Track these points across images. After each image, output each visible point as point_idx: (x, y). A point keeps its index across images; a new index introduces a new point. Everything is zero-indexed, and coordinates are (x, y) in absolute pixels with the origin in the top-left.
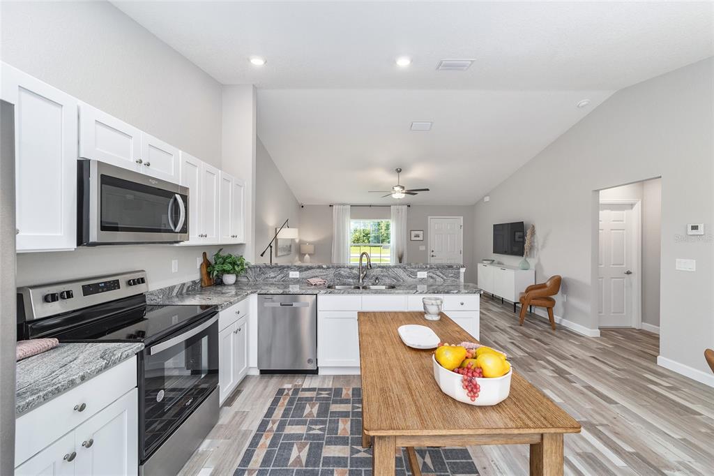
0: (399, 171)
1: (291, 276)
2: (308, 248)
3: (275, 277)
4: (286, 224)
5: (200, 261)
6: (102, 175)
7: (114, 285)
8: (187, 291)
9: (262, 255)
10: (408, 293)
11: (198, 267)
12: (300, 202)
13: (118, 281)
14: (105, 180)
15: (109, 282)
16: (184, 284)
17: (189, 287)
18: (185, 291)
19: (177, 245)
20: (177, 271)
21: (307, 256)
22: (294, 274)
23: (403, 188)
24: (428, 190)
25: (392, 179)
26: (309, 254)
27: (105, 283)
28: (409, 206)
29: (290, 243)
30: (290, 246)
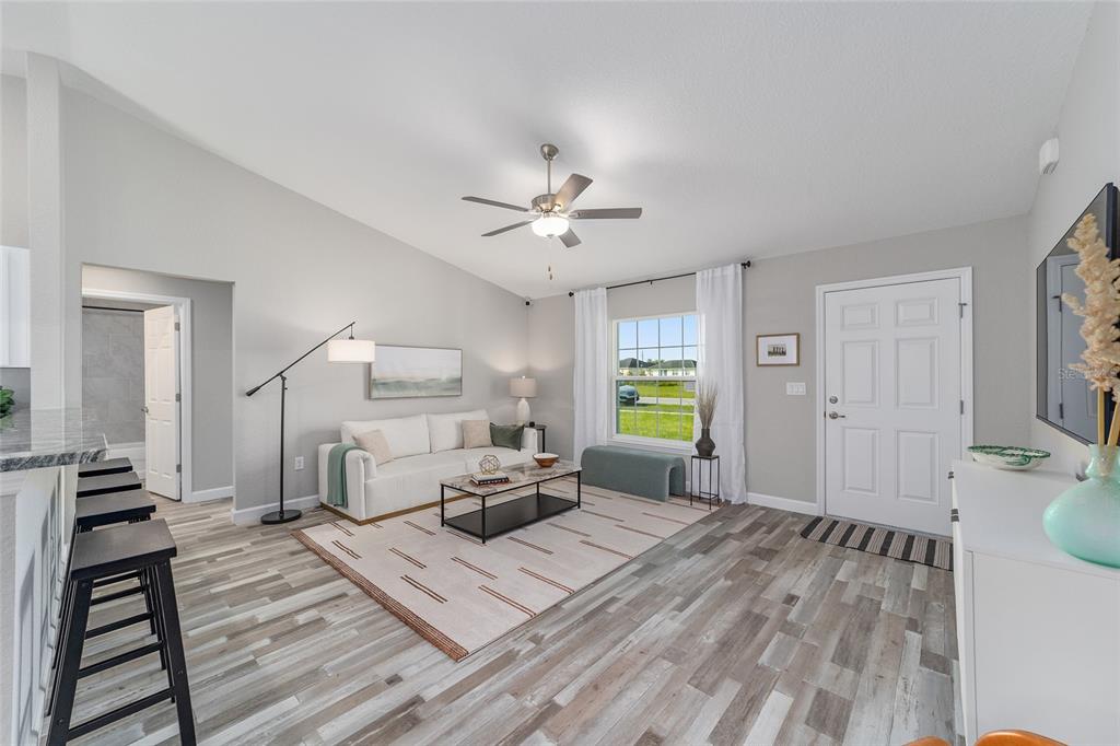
0: (548, 152)
2: (523, 386)
9: (248, 393)
12: (523, 294)
21: (523, 400)
26: (527, 398)
28: (749, 264)
29: (457, 374)
30: (460, 380)
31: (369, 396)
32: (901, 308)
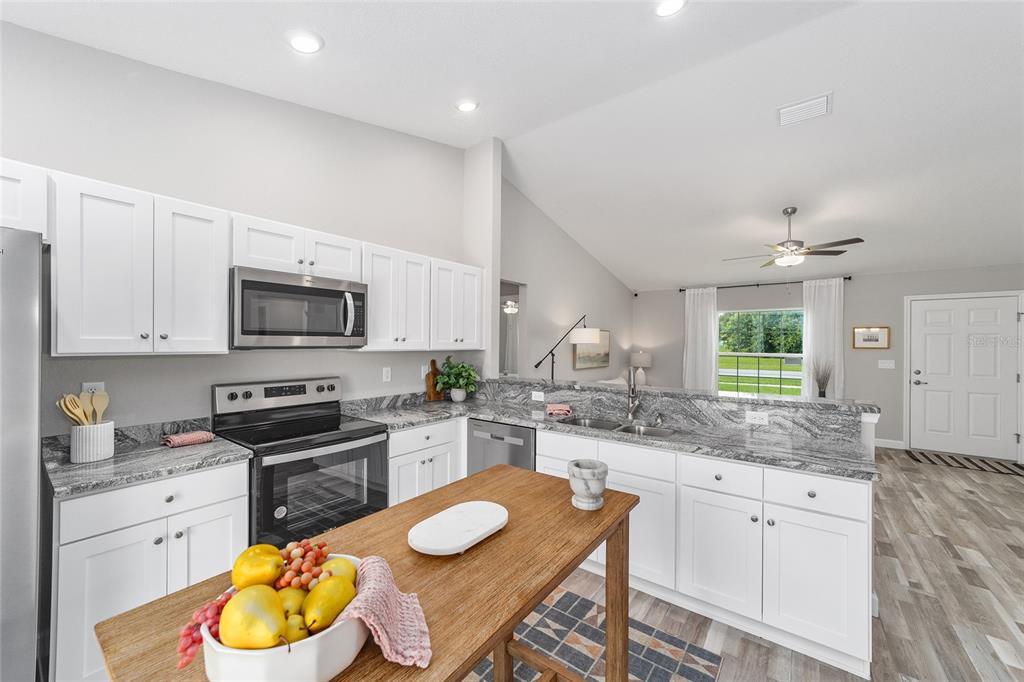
0: (790, 212)
1: (533, 398)
2: (641, 359)
3: (515, 398)
4: (582, 322)
5: (425, 369)
6: (243, 281)
7: (301, 390)
8: (403, 404)
9: (536, 366)
10: (681, 449)
11: (423, 376)
12: (633, 288)
13: (304, 386)
14: (246, 284)
15: (294, 386)
16: (399, 396)
17: (405, 400)
18: (399, 403)
19: (360, 350)
20: (389, 380)
21: (640, 370)
22: (538, 396)
23: (800, 244)
24: (861, 241)
25: (779, 230)
26: (644, 369)
27: (290, 387)
28: (850, 278)
29: (606, 350)
30: (607, 355)
31: (574, 368)
32: (972, 313)
